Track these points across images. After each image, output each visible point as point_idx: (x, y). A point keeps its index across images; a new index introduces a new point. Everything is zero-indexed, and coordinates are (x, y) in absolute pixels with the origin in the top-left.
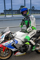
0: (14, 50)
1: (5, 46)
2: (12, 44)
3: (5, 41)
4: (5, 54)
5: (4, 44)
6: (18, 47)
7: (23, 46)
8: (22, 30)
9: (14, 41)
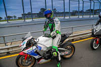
0: (37, 57)
1: (27, 54)
2: (35, 51)
3: (26, 48)
4: (27, 63)
5: (26, 51)
6: (41, 53)
7: (47, 52)
8: (45, 34)
9: (37, 48)
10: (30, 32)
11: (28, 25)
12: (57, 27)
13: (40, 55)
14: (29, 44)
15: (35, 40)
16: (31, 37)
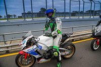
0: (37, 56)
1: (27, 53)
2: (35, 50)
3: (27, 47)
4: (27, 62)
5: (26, 50)
6: (42, 53)
7: (48, 52)
9: (38, 47)
10: (30, 31)
11: (28, 24)
12: (59, 26)
13: (41, 55)
14: (30, 43)
15: (36, 40)
16: (32, 36)
